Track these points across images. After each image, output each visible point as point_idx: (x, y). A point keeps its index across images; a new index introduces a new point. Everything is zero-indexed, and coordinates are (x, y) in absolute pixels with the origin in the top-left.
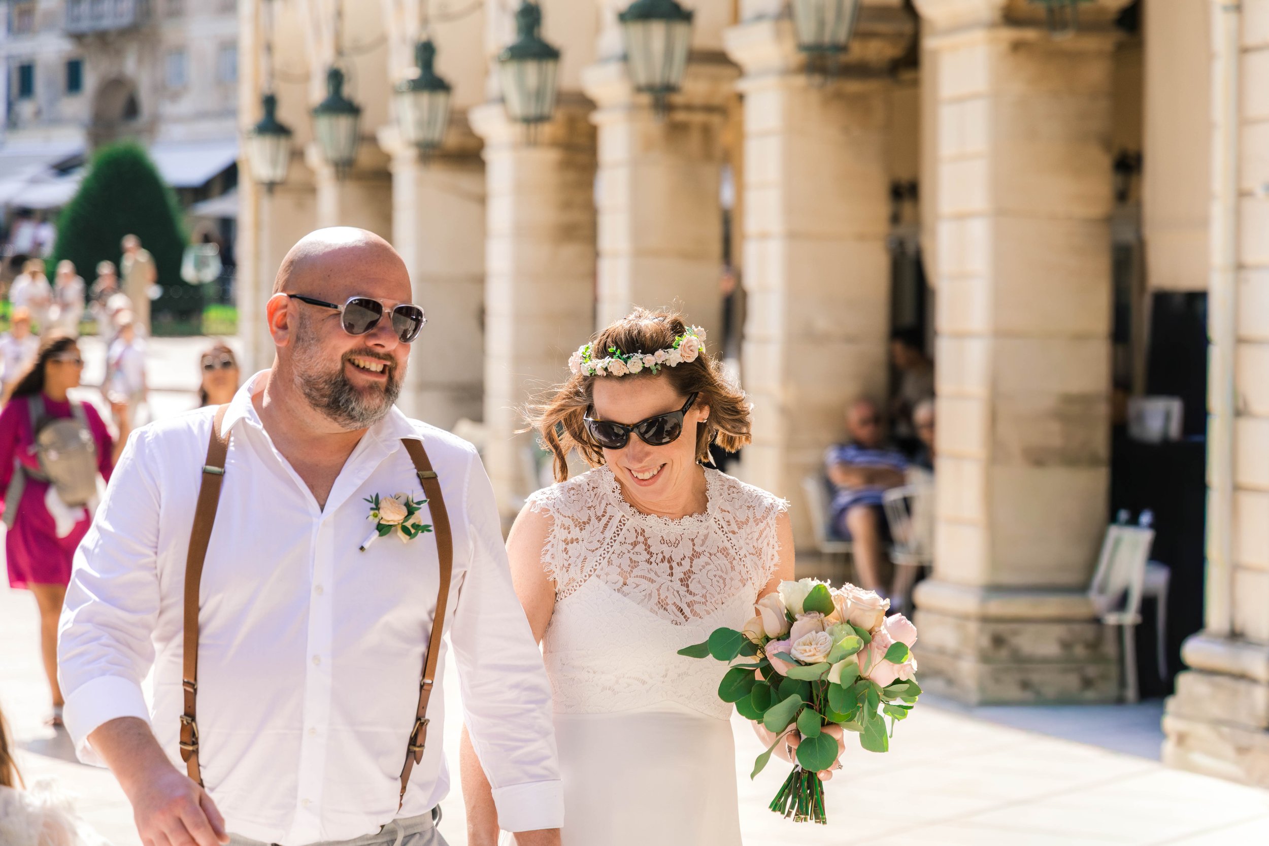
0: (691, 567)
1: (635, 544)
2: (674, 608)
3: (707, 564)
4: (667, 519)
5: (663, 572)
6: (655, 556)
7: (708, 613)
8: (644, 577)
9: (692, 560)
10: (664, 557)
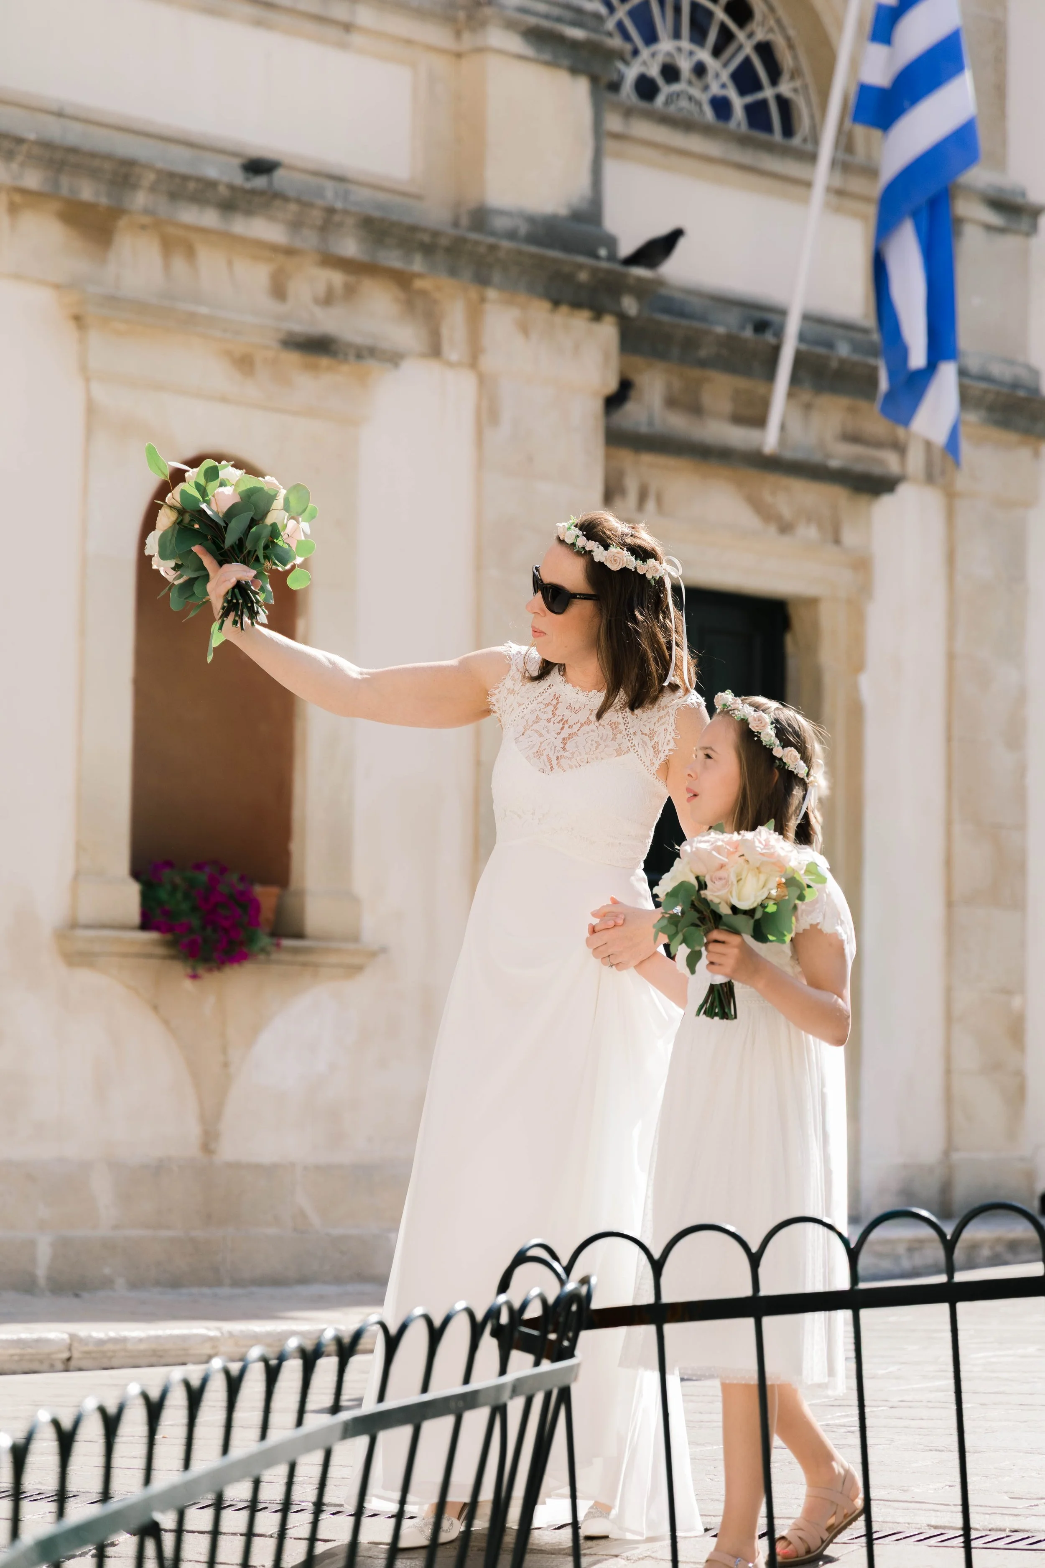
0: (578, 730)
1: (547, 705)
2: (546, 758)
3: (593, 731)
4: (580, 690)
5: (554, 731)
6: (556, 717)
7: (571, 767)
8: (537, 731)
9: (582, 725)
10: (563, 719)
